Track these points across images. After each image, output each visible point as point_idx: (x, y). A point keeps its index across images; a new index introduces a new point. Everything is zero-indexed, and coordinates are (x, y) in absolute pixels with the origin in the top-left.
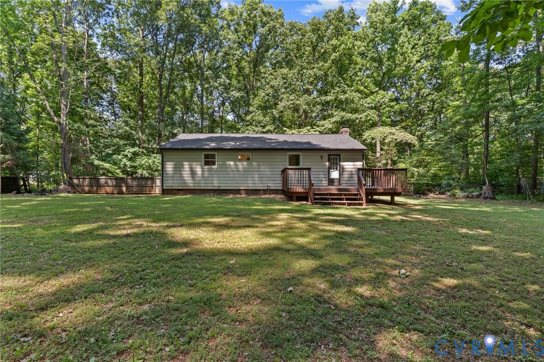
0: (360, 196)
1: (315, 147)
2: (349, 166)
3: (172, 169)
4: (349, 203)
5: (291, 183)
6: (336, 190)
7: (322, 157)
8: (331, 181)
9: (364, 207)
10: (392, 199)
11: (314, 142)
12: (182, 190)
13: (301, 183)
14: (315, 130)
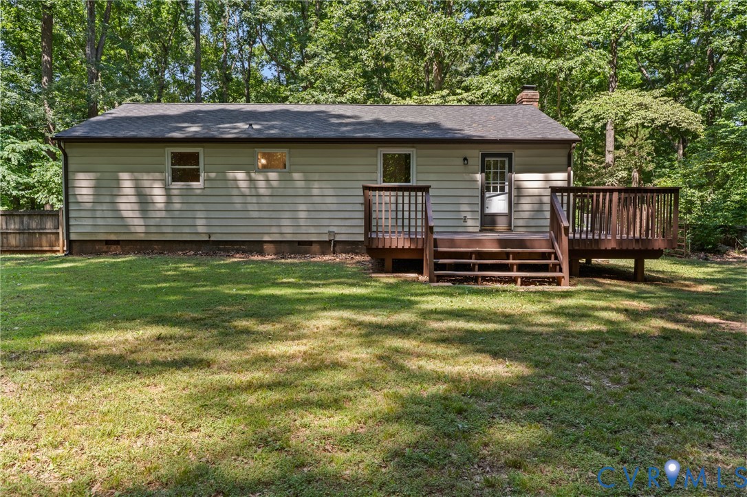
0: (556, 258)
1: (448, 136)
2: (532, 182)
3: (90, 191)
4: (526, 278)
5: (377, 226)
6: (496, 244)
7: (465, 159)
8: (488, 222)
9: (564, 287)
10: (639, 265)
11: (448, 124)
12: (117, 242)
13: (403, 226)
14: (459, 97)
